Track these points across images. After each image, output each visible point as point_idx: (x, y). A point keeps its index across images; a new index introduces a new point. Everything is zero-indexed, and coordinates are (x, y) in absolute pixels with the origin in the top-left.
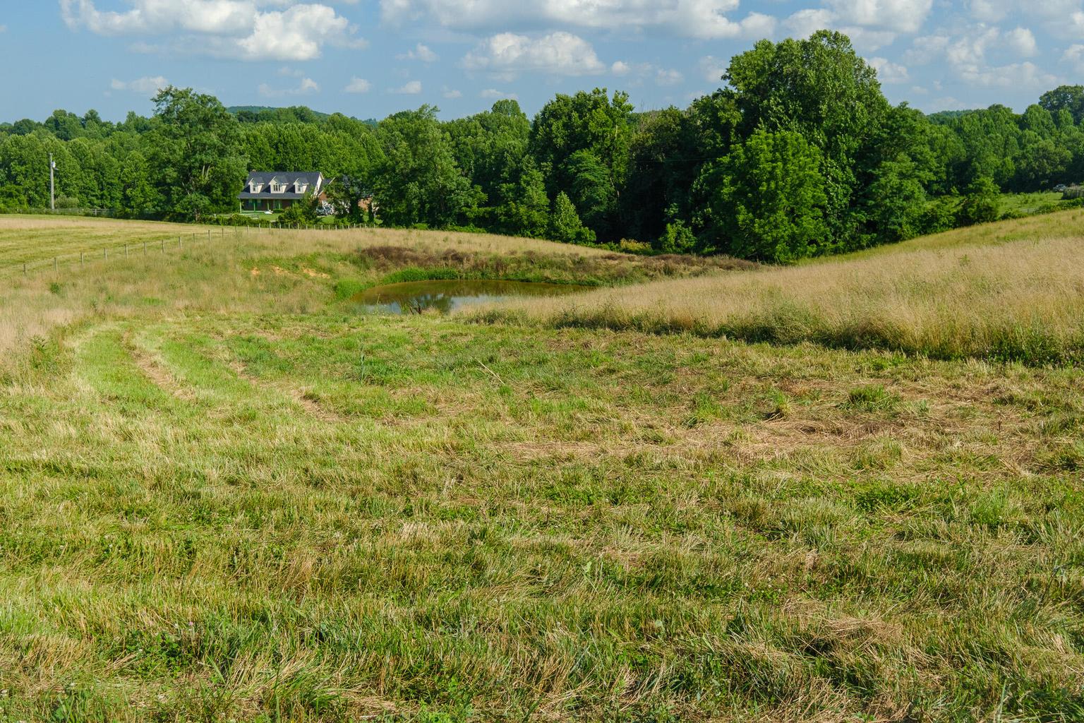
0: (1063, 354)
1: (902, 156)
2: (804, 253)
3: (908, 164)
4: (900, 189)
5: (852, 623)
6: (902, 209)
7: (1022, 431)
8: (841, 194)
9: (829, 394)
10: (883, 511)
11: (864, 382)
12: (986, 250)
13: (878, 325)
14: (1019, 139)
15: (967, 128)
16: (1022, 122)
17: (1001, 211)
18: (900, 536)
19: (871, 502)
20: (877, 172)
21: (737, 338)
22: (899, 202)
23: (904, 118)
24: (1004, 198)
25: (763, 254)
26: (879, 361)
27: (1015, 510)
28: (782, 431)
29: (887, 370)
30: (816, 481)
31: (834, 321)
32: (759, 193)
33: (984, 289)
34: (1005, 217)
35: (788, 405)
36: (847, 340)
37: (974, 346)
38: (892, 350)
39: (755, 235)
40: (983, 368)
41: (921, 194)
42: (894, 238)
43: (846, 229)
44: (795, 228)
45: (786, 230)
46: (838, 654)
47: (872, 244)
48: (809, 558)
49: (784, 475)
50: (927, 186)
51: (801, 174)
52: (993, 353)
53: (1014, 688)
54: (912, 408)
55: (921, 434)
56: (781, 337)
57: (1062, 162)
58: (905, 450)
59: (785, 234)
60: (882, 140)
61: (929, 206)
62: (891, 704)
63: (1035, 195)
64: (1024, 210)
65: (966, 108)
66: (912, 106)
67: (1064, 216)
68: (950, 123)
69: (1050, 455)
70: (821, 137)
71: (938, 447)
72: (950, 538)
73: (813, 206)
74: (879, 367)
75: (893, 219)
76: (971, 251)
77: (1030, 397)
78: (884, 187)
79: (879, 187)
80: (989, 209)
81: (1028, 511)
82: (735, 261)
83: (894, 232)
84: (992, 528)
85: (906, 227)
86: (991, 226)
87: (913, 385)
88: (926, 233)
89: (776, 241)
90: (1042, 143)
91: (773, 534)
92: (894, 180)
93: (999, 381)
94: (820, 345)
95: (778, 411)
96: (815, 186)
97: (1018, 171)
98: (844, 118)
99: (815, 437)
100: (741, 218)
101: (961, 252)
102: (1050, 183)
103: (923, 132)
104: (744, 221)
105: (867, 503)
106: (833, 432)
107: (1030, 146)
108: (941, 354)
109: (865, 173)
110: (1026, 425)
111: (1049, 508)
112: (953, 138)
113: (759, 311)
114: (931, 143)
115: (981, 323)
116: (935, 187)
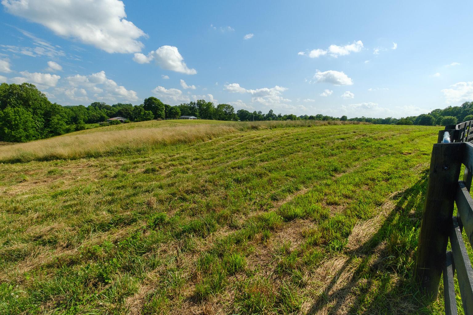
0: (102, 155)
1: (57, 115)
2: (32, 139)
3: (60, 117)
4: (58, 123)
5: (48, 228)
6: (60, 127)
7: (95, 172)
8: (40, 125)
9: (42, 173)
10: (60, 197)
11: (52, 168)
12: (82, 135)
13: (55, 154)
14: (88, 112)
15: (74, 110)
16: (88, 109)
17: (86, 127)
18: (64, 202)
19: (56, 196)
20: (50, 119)
21: (7, 163)
22: (59, 126)
23: (56, 106)
24: (86, 125)
25: (17, 140)
26: (56, 162)
27: (94, 188)
28: (26, 185)
29: (59, 164)
30: (37, 195)
31: (41, 154)
32: (12, 124)
33: (82, 143)
34: (87, 129)
35: (28, 178)
36: (46, 159)
37: (82, 156)
38: (60, 159)
39: (13, 135)
40: (85, 160)
41: (65, 124)
42: (59, 134)
43: (44, 133)
44: (27, 133)
45: (24, 134)
46: (44, 237)
47: (52, 136)
48: (36, 216)
49: (26, 196)
50: (66, 122)
51: (26, 119)
52: (86, 157)
53: (95, 227)
54: (66, 172)
55: (70, 177)
56: (24, 161)
57: (98, 117)
58: (65, 182)
59: (24, 135)
60: (51, 111)
61: (67, 127)
62: (62, 243)
63: (93, 124)
64: (91, 127)
65: (73, 105)
66: (58, 104)
67: (101, 128)
68: (70, 108)
69: (101, 175)
70: (31, 110)
71: (74, 179)
72: (78, 199)
73: (32, 127)
74: (57, 164)
75: (58, 130)
76: (78, 136)
77: (96, 164)
78: (54, 122)
79: (52, 122)
80: (83, 127)
81: (97, 188)
82: (6, 143)
83: (59, 133)
84: (89, 194)
85: (62, 132)
86: (84, 131)
87: (67, 167)
88: (68, 133)
89: (21, 137)
90: (93, 113)
91: (23, 212)
92: (57, 121)
93: (89, 162)
94: (38, 161)
95: (24, 180)
96: (32, 122)
97: (89, 119)
98: (38, 106)
99: (38, 184)
100: (6, 131)
101: (76, 136)
102: (97, 122)
103: (62, 110)
104: (7, 132)
105: (55, 197)
106: (43, 182)
107: (90, 114)
108: (73, 159)
109: (47, 119)
110: (96, 170)
111: (102, 186)
112: (71, 112)
113: (15, 155)
114: (65, 113)
115: (82, 151)
116: (69, 122)
